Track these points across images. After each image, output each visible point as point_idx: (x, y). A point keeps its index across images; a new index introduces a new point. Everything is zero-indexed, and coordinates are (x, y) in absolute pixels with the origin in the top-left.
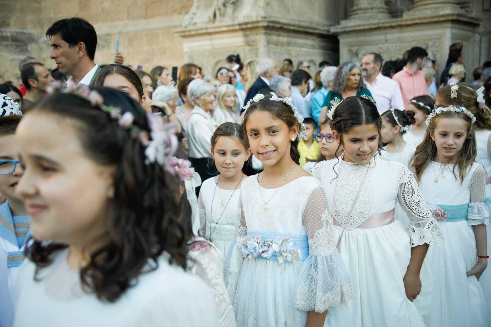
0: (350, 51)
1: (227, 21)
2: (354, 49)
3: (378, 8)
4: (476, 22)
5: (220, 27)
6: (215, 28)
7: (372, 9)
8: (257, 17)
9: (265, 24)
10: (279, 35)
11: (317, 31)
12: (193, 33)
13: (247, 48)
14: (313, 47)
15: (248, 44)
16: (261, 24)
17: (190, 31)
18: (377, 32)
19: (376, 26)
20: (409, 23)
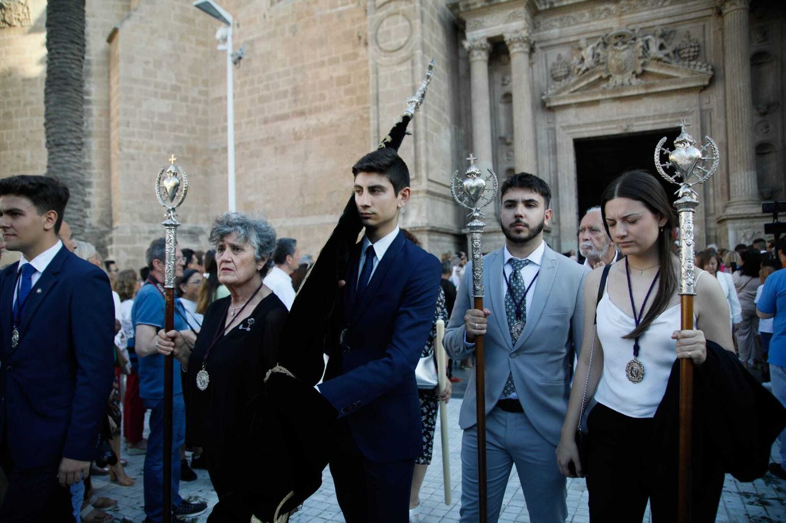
3: (492, 219)
4: (550, 230)
7: (488, 219)
8: (422, 223)
9: (429, 228)
10: (434, 235)
11: (453, 232)
14: (449, 242)
16: (426, 228)
18: (494, 234)
19: (493, 230)
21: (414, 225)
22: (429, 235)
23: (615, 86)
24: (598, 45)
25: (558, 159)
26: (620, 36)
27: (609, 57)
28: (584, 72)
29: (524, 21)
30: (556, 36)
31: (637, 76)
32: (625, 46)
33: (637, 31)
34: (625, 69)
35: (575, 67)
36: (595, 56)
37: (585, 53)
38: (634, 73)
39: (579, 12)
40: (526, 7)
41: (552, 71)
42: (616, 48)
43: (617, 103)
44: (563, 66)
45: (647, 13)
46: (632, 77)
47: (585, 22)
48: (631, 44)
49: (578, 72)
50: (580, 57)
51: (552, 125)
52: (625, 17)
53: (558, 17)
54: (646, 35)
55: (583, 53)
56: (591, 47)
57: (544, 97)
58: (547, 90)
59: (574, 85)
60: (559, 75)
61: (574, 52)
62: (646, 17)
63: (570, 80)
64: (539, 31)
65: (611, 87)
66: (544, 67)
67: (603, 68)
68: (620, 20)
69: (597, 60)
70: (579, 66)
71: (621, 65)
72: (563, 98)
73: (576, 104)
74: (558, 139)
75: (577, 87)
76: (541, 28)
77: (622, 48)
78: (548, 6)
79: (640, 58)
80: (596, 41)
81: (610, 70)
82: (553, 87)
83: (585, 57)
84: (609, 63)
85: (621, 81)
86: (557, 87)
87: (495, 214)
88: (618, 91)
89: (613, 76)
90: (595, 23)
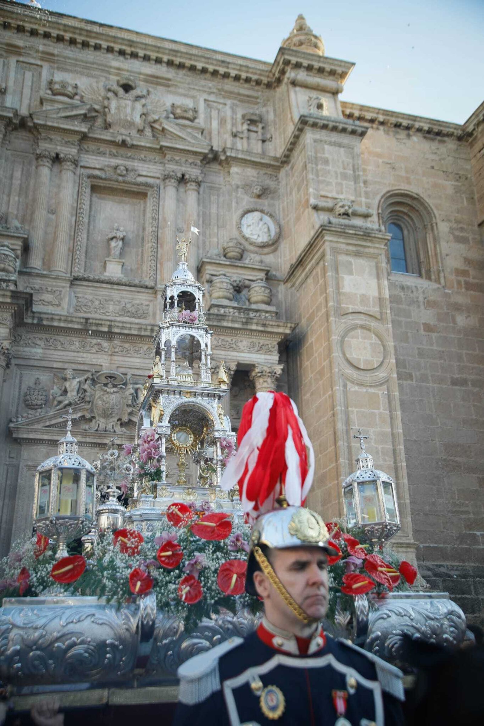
23: (97, 430)
24: (86, 380)
25: (16, 507)
26: (111, 377)
27: (97, 397)
28: (65, 407)
29: (8, 330)
30: (39, 358)
31: (122, 425)
32: (115, 389)
33: (128, 377)
34: (111, 414)
35: (54, 398)
36: (81, 392)
37: (70, 386)
38: (118, 421)
39: (68, 338)
40: (12, 315)
41: (26, 395)
42: (106, 388)
43: (97, 450)
44: (40, 393)
45: (138, 360)
46: (117, 424)
47: (74, 352)
48: (121, 388)
49: (56, 406)
50: (63, 388)
51: (15, 462)
52: (116, 358)
53: (44, 336)
54: (137, 384)
55: (67, 384)
56: (78, 380)
57: (12, 425)
58: (18, 417)
59: (51, 419)
60: (34, 403)
61: (56, 381)
62: (138, 364)
63: (47, 412)
64: (18, 346)
65: (92, 431)
66: (17, 390)
67: (88, 407)
68: (111, 360)
69: (82, 396)
70: (60, 398)
71: (108, 408)
72: (36, 431)
73: (49, 440)
74: (19, 481)
75: (53, 422)
76: (22, 342)
77: (112, 390)
78: (35, 322)
79: (127, 405)
80: (83, 375)
81: (95, 411)
82: (25, 415)
83: (68, 390)
84: (95, 402)
85: (104, 426)
86: (30, 416)
88: (100, 436)
89: (97, 418)
90: (85, 355)
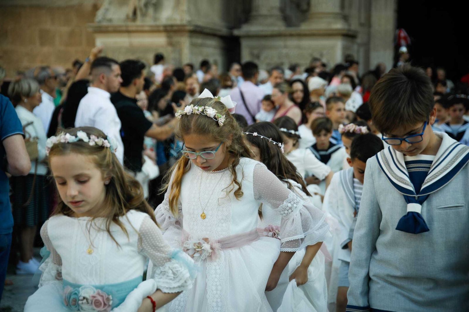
0: (252, 54)
1: (149, 22)
2: (256, 52)
3: (276, 16)
4: (355, 34)
5: (143, 26)
6: (137, 26)
7: (271, 16)
8: (182, 20)
9: (191, 28)
10: (197, 37)
11: (221, 33)
12: (110, 29)
13: (170, 49)
14: (216, 47)
15: (171, 44)
16: (187, 28)
17: (107, 27)
18: (278, 38)
19: (277, 33)
20: (307, 32)
21: (170, 23)
22: (191, 37)
87: (282, 10)
